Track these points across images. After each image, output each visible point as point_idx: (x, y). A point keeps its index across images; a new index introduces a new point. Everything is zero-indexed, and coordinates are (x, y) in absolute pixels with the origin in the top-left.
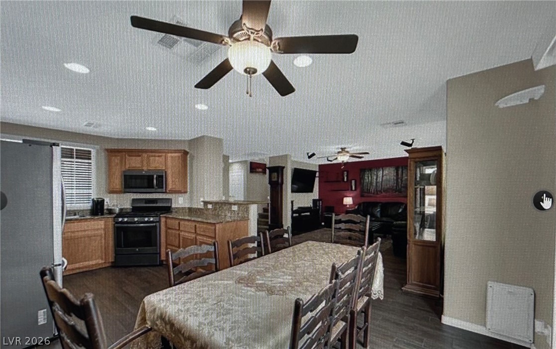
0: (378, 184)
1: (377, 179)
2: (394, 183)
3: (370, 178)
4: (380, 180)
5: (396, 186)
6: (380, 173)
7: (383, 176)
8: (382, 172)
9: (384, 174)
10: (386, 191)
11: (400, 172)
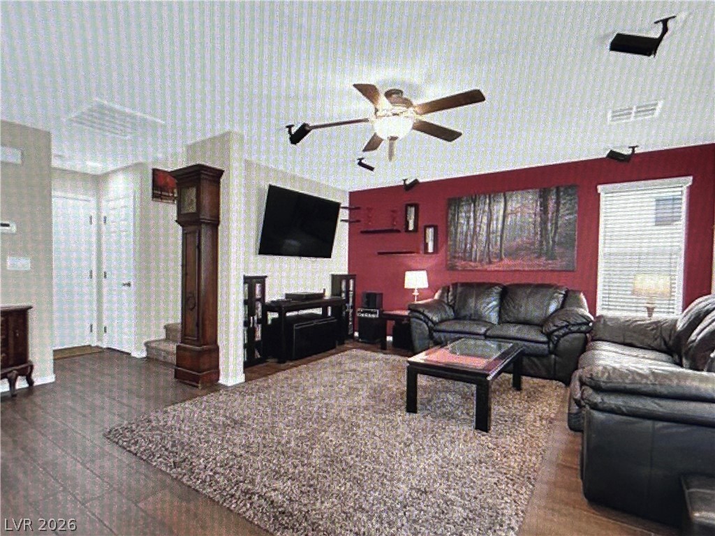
0: (491, 236)
1: (489, 225)
2: (536, 234)
3: (472, 222)
4: (496, 225)
5: (541, 242)
6: (499, 208)
7: (505, 217)
8: (502, 205)
9: (509, 208)
10: (514, 253)
11: (551, 204)
